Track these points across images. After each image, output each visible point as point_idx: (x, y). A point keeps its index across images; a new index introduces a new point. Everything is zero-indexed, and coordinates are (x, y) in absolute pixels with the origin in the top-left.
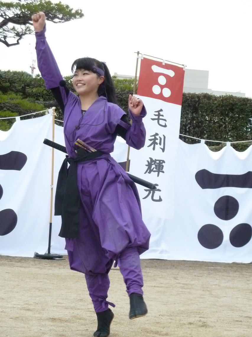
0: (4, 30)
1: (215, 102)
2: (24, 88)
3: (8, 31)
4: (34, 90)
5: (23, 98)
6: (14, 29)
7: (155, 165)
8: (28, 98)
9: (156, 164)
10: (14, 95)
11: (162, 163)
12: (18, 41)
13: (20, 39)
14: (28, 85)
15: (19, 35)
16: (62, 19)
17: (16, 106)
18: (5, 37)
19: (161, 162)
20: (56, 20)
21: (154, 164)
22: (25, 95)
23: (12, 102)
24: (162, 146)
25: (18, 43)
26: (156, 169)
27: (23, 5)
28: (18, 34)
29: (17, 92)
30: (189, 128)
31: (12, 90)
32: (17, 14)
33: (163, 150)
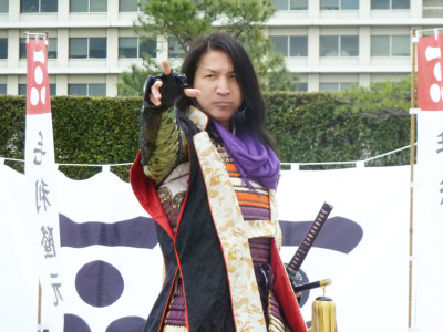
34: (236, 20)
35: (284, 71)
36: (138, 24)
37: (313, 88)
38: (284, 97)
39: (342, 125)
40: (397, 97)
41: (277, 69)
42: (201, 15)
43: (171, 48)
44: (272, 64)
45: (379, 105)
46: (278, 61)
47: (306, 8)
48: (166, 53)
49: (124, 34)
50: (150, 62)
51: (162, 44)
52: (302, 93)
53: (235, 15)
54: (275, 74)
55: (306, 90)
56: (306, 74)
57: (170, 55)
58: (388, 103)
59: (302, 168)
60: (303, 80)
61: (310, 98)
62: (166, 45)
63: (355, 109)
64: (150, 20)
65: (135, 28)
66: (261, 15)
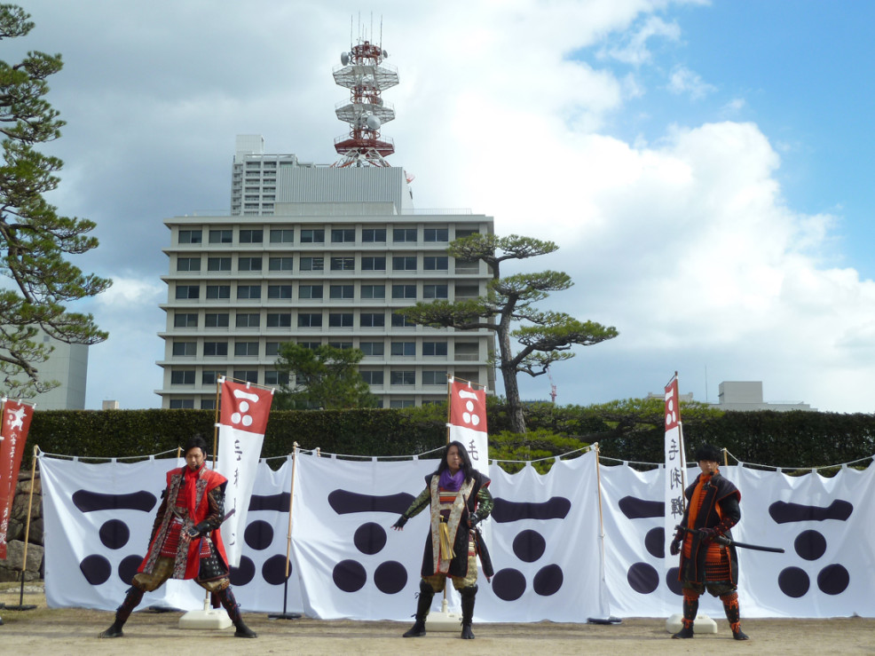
0: (528, 358)
1: (781, 420)
2: (555, 421)
3: (533, 359)
4: (567, 422)
5: (554, 434)
6: (538, 355)
8: (559, 434)
10: (544, 431)
12: (544, 369)
13: (546, 367)
14: (560, 418)
15: (546, 363)
16: (592, 340)
17: (548, 442)
18: (529, 366)
20: (587, 342)
22: (556, 431)
23: (543, 439)
25: (544, 372)
27: (548, 329)
28: (543, 362)
29: (546, 427)
30: (751, 453)
31: (541, 426)
32: (542, 340)
34: (339, 362)
35: (368, 393)
36: (277, 363)
37: (387, 406)
38: (367, 411)
39: (404, 430)
40: (439, 414)
41: (364, 392)
42: (317, 358)
43: (298, 379)
44: (360, 389)
45: (427, 418)
46: (365, 387)
47: (383, 354)
48: (294, 382)
49: (268, 370)
50: (284, 388)
51: (293, 376)
52: (379, 409)
53: (338, 359)
54: (362, 395)
55: (382, 406)
56: (382, 395)
57: (297, 383)
58: (432, 417)
59: (379, 460)
60: (380, 399)
61: (385, 412)
62: (295, 377)
63: (412, 421)
64: (284, 361)
65: (275, 366)
66: (354, 359)
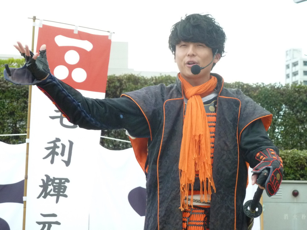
7: (53, 186)
9: (54, 184)
11: (64, 183)
19: (63, 181)
21: (52, 184)
24: (66, 158)
26: (54, 191)
33: (68, 163)
